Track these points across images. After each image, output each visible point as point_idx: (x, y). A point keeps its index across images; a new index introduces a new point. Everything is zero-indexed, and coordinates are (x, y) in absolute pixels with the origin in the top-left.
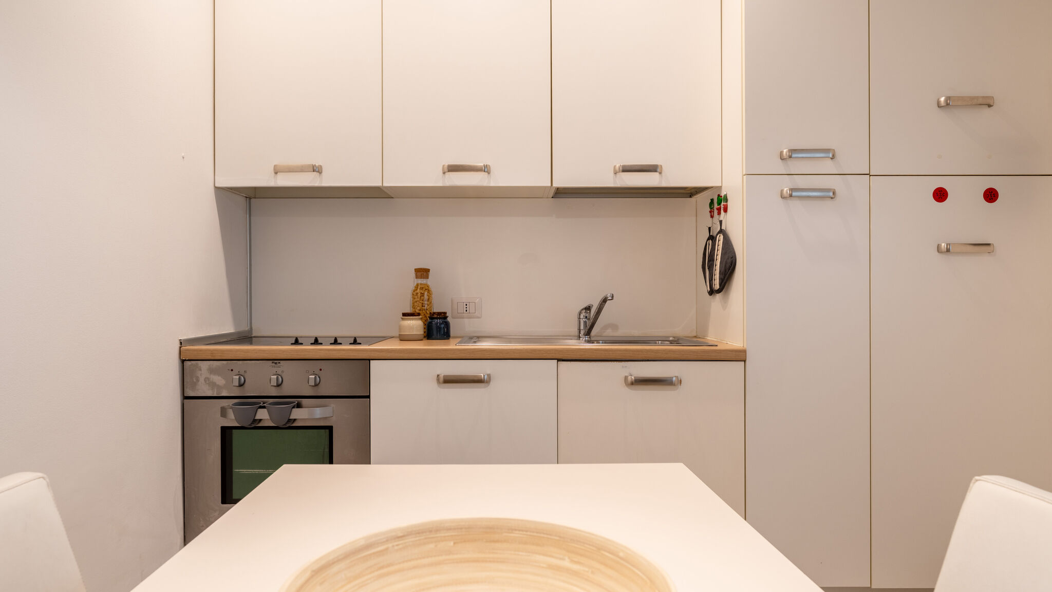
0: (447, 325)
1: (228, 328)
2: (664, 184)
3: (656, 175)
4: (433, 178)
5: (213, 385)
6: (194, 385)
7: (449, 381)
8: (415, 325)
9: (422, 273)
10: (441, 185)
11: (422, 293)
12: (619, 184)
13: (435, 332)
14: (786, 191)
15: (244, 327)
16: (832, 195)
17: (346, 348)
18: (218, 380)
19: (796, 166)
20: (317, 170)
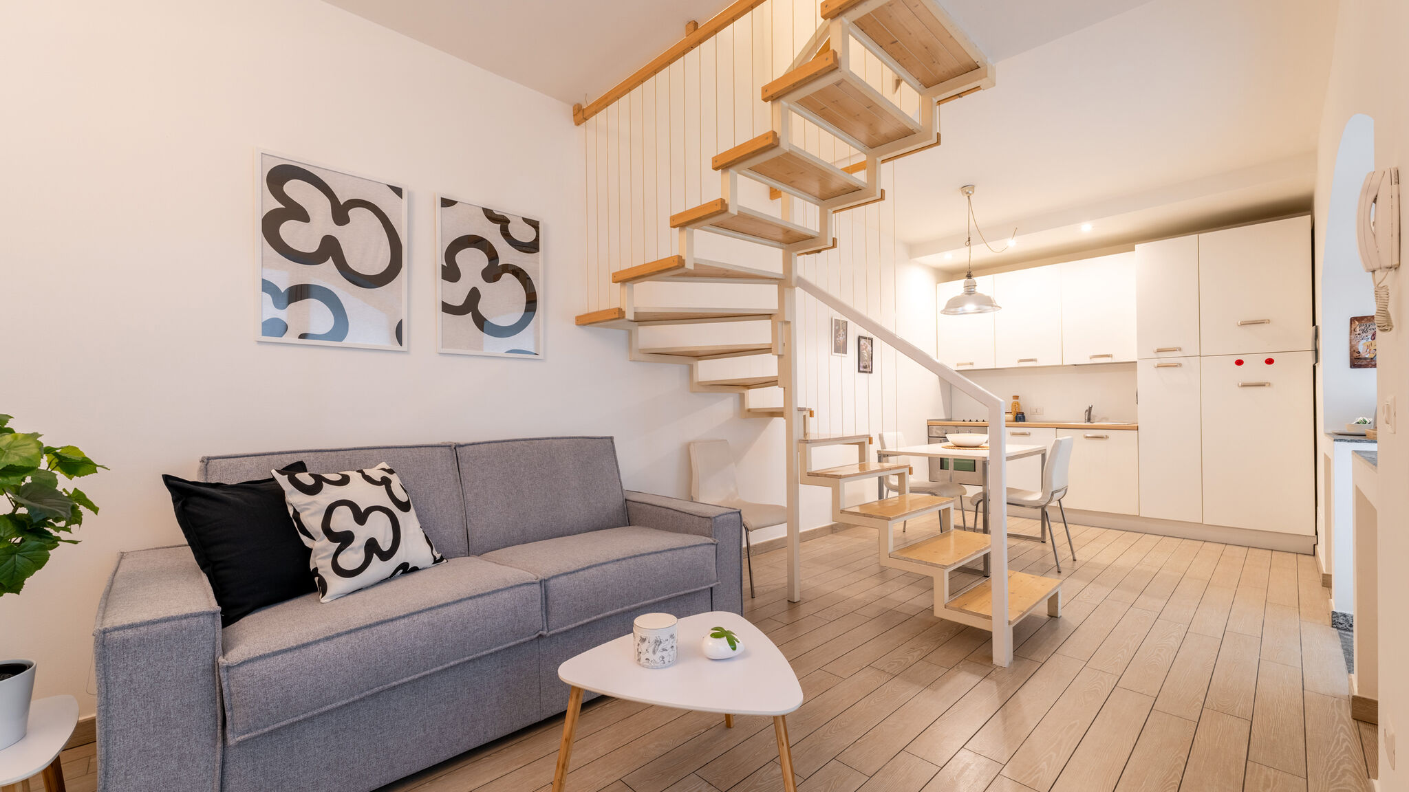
0: (1024, 417)
1: (944, 418)
2: (1113, 361)
3: (1110, 358)
4: (1015, 365)
5: (938, 433)
6: (932, 434)
7: (1014, 434)
8: (1010, 417)
9: (1016, 397)
10: (1017, 366)
11: (1016, 405)
12: (1092, 363)
13: (1018, 419)
14: (1156, 365)
15: (949, 417)
16: (1180, 365)
17: (980, 423)
18: (939, 432)
19: (1161, 355)
20: (972, 364)
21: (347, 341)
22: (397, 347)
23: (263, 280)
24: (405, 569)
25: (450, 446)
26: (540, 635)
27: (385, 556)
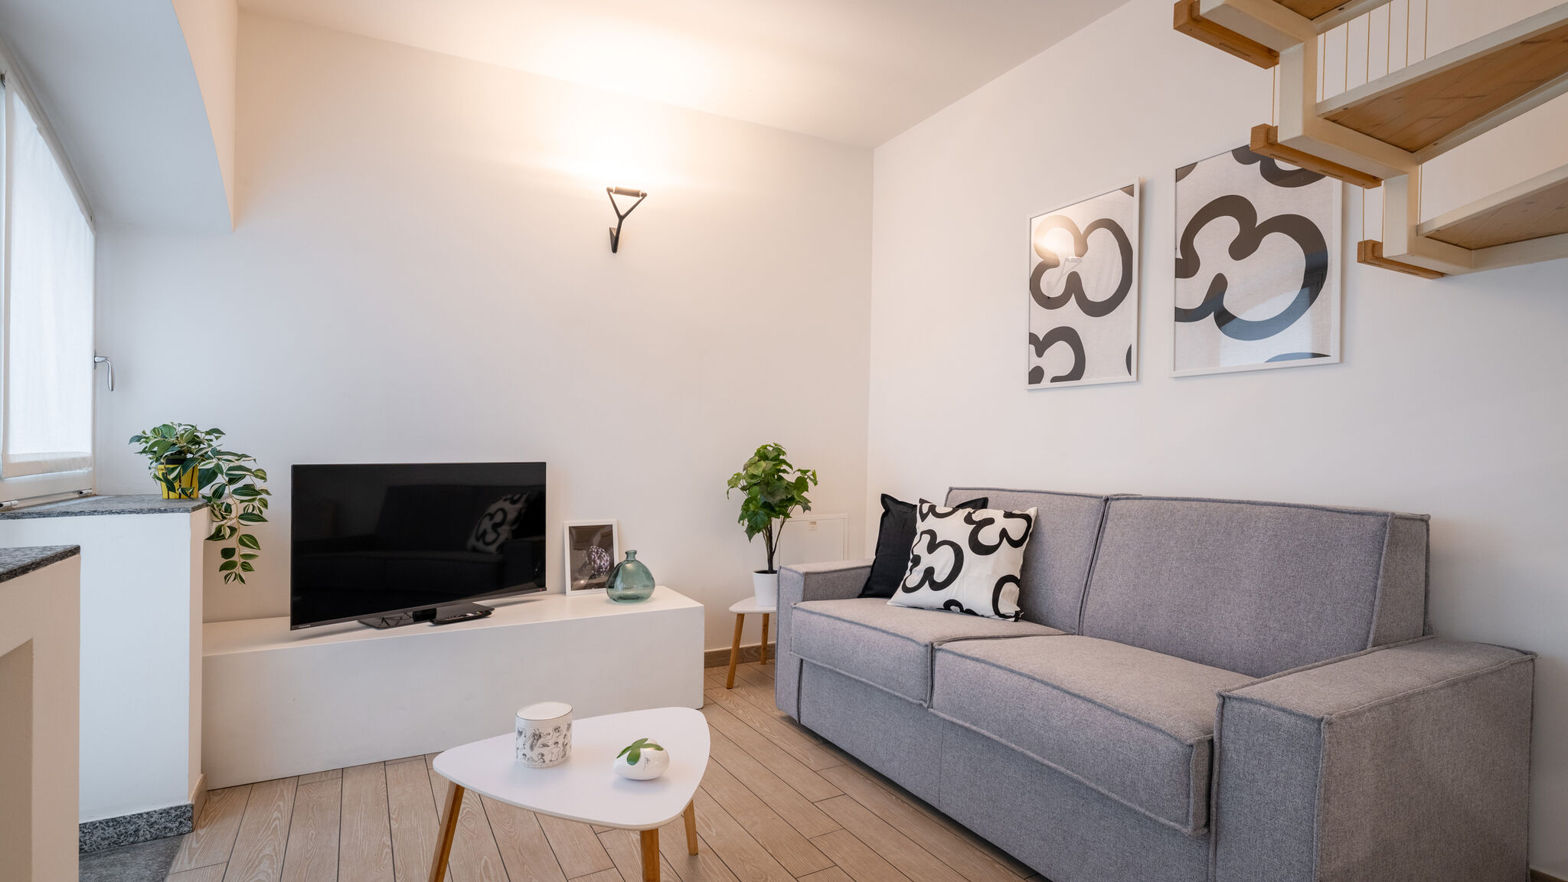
21: (1084, 380)
22: (1126, 377)
23: (1030, 333)
24: (948, 605)
25: (1101, 497)
26: (921, 705)
27: (936, 586)
